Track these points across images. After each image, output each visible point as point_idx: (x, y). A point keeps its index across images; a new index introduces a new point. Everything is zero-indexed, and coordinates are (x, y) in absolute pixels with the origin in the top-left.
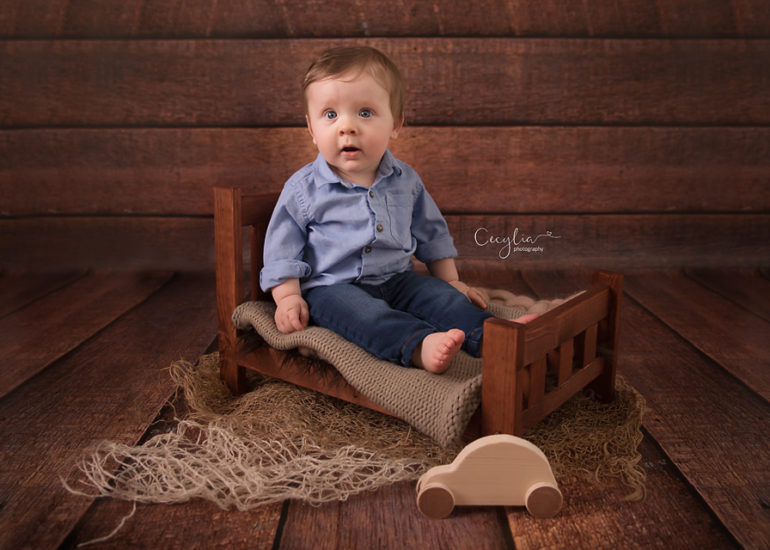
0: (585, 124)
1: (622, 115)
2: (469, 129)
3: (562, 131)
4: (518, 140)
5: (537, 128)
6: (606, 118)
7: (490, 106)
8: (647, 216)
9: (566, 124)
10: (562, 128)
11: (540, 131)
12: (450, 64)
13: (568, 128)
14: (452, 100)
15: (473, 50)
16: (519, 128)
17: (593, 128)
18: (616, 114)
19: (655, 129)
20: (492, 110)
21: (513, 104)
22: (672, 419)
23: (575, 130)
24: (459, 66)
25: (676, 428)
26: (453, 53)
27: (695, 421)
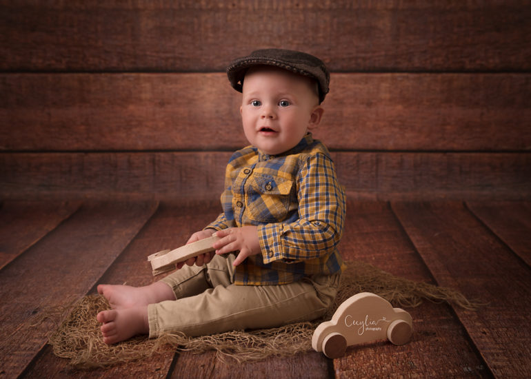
0: (449, 71)
1: (483, 63)
2: (344, 76)
3: (427, 77)
4: (388, 85)
5: (405, 74)
6: (468, 66)
7: (363, 55)
8: (507, 155)
9: (431, 71)
10: (428, 75)
11: (407, 78)
12: (328, 18)
13: (433, 75)
14: (329, 50)
15: (348, 6)
16: (389, 75)
17: (456, 75)
18: (478, 62)
19: (514, 75)
20: (364, 59)
21: (383, 53)
22: (497, 332)
23: (439, 76)
24: (336, 20)
25: (499, 340)
26: (330, 9)
27: (518, 334)
